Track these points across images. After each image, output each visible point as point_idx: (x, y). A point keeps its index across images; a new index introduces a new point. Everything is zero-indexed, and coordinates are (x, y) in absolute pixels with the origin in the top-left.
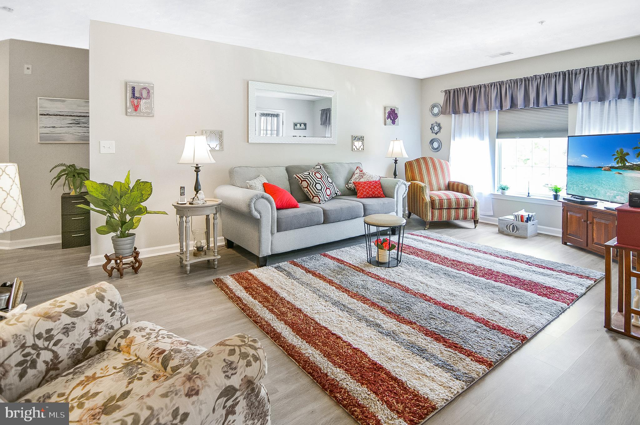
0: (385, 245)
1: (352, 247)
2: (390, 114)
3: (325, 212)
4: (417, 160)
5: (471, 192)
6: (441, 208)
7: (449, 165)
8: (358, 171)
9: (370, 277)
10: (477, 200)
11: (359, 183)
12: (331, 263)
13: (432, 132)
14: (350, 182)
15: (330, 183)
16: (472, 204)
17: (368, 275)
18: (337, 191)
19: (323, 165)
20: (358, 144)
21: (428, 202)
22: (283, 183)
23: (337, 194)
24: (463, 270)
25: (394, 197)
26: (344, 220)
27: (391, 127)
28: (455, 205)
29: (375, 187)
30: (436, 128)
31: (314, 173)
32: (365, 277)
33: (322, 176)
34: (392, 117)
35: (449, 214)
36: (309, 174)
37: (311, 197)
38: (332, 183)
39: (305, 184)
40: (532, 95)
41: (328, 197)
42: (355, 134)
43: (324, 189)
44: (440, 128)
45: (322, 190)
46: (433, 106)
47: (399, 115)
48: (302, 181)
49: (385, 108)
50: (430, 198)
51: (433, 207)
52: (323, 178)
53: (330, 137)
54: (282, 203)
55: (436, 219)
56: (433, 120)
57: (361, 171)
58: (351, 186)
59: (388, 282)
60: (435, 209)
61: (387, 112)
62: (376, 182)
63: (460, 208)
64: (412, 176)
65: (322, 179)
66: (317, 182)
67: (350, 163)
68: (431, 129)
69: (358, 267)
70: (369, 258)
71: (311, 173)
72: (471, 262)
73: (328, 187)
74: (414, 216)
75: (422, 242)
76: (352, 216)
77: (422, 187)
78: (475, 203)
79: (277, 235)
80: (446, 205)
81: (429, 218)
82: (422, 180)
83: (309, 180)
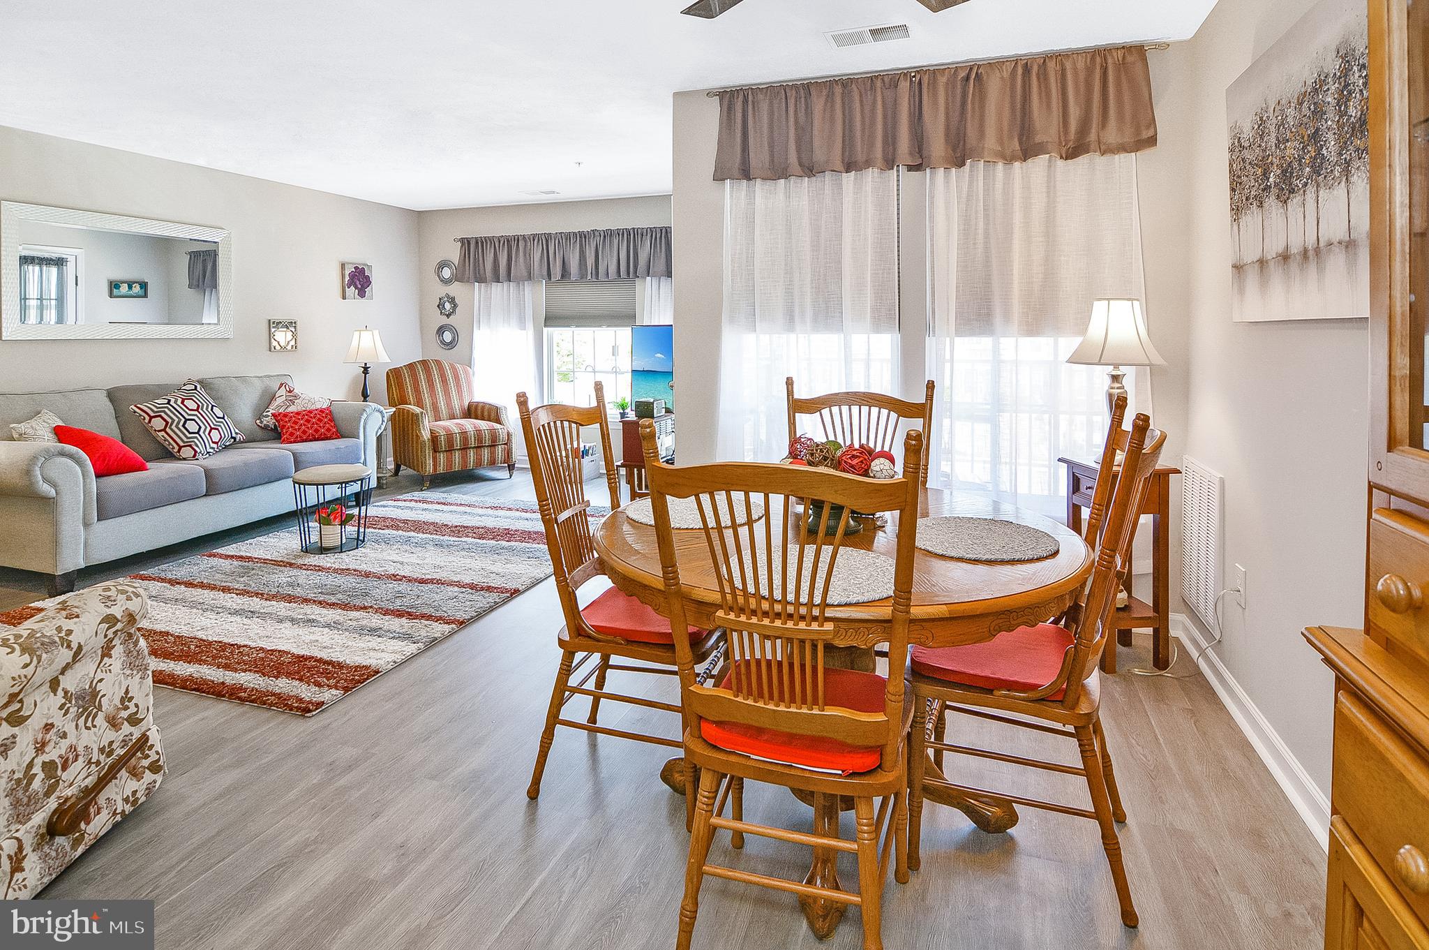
0: (333, 517)
1: (270, 535)
2: (352, 276)
3: (208, 474)
4: (411, 366)
5: (503, 417)
6: (450, 450)
7: (471, 373)
8: (283, 391)
9: (305, 570)
10: (511, 431)
11: (285, 415)
12: (226, 564)
13: (441, 313)
14: (265, 414)
15: (218, 418)
16: (503, 436)
17: (301, 568)
18: (236, 433)
19: (200, 382)
20: (282, 336)
21: (427, 440)
22: (103, 424)
23: (235, 438)
24: (467, 536)
25: (359, 436)
26: (252, 487)
27: (355, 303)
28: (475, 442)
29: (320, 420)
30: (448, 306)
31: (179, 401)
32: (295, 572)
33: (199, 406)
34: (358, 282)
35: (464, 459)
36: (168, 403)
37: (173, 448)
38: (223, 418)
39: (158, 424)
40: (590, 261)
41: (215, 446)
42: (277, 317)
43: (205, 430)
44: (455, 306)
45: (201, 433)
46: (442, 265)
47: (373, 280)
48: (151, 418)
49: (343, 266)
50: (431, 433)
51: (436, 450)
52: (202, 410)
53: (215, 324)
54: (107, 464)
55: (441, 470)
56: (443, 290)
57: (290, 391)
58: (269, 421)
59: (336, 571)
60: (439, 452)
61: (347, 273)
62: (322, 411)
63: (483, 446)
64: (401, 396)
65: (200, 410)
66: (187, 417)
67: (265, 376)
68: (438, 306)
69: (281, 561)
70: (304, 545)
71: (173, 400)
72: (482, 524)
73: (215, 425)
74: (404, 471)
75: (411, 508)
76: (271, 476)
77: (417, 415)
78: (508, 434)
79: (100, 528)
80: (458, 443)
81: (430, 469)
82: (419, 403)
83: (169, 414)
